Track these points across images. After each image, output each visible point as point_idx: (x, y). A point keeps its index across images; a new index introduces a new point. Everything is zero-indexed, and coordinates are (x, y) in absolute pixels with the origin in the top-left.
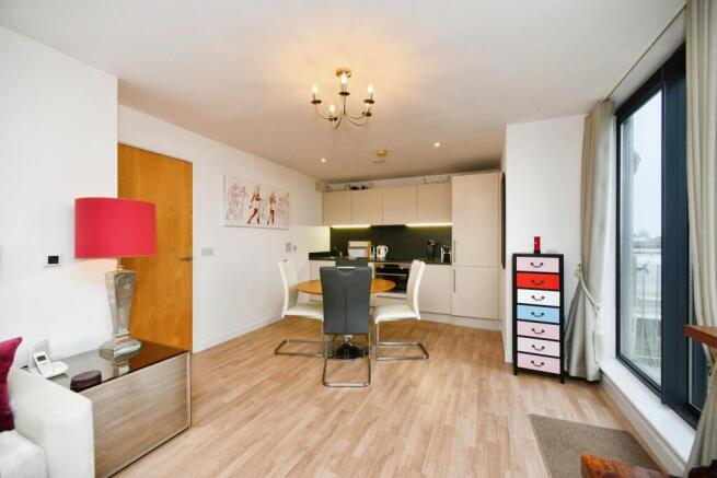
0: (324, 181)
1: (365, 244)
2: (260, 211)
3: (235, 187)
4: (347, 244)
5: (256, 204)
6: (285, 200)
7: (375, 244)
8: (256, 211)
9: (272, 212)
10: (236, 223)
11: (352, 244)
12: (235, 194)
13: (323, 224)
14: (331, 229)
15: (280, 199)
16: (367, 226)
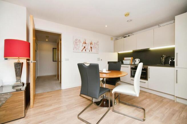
0: (114, 36)
1: (130, 58)
2: (86, 47)
3: (76, 40)
4: (124, 59)
5: (84, 45)
6: (97, 44)
7: (134, 58)
8: (85, 47)
9: (91, 48)
10: (76, 51)
11: (125, 58)
12: (76, 42)
13: (114, 52)
14: (118, 53)
15: (95, 43)
16: (131, 51)
